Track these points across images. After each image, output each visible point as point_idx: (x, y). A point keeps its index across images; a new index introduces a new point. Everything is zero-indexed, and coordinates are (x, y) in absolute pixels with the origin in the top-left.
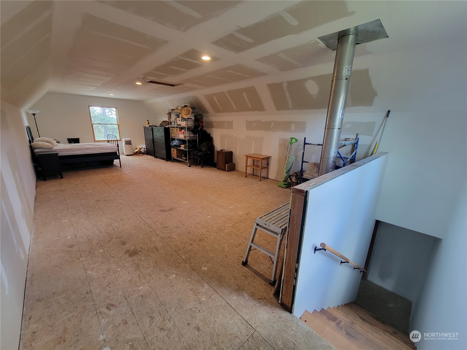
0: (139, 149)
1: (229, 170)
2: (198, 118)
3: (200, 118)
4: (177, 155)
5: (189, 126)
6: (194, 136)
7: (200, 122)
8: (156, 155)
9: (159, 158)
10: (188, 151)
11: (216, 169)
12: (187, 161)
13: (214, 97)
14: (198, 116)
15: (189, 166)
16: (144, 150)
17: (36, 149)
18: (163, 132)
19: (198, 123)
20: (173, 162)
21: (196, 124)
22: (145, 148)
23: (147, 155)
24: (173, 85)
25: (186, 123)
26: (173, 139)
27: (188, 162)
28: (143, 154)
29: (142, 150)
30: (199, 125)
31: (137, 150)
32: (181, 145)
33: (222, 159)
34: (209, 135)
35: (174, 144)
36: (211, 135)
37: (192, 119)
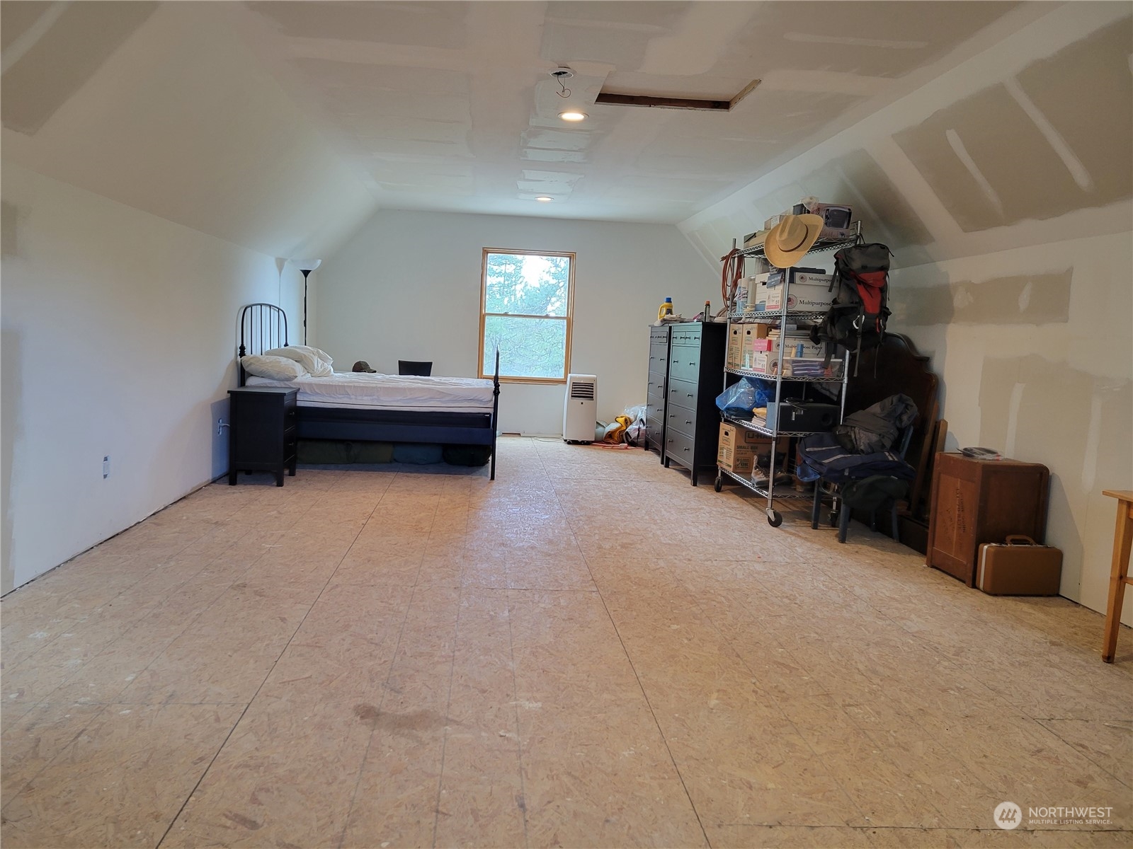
0: (621, 420)
1: (999, 588)
2: (856, 265)
3: (864, 268)
4: (736, 460)
5: (798, 307)
6: (825, 365)
7: (867, 286)
8: (668, 453)
9: (676, 467)
10: (776, 439)
11: (919, 562)
12: (767, 494)
13: (948, 132)
14: (856, 254)
15: (773, 518)
16: (639, 429)
17: (252, 375)
18: (699, 342)
19: (852, 291)
20: (718, 490)
21: (844, 299)
22: (645, 421)
23: (646, 449)
24: (724, 105)
25: (783, 291)
26: (734, 379)
27: (770, 498)
28: (633, 444)
29: (632, 429)
30: (861, 302)
31: (613, 426)
32: (755, 410)
33: (962, 509)
34: (925, 361)
35: (732, 401)
36: (936, 366)
37: (823, 272)
